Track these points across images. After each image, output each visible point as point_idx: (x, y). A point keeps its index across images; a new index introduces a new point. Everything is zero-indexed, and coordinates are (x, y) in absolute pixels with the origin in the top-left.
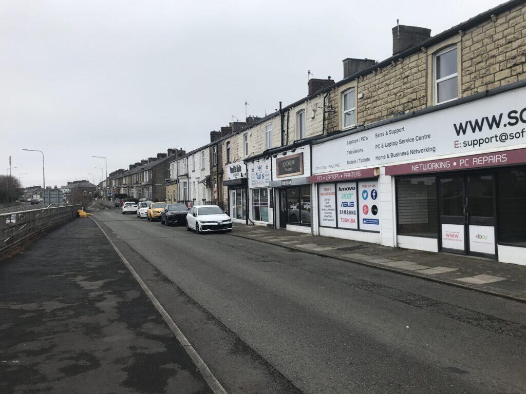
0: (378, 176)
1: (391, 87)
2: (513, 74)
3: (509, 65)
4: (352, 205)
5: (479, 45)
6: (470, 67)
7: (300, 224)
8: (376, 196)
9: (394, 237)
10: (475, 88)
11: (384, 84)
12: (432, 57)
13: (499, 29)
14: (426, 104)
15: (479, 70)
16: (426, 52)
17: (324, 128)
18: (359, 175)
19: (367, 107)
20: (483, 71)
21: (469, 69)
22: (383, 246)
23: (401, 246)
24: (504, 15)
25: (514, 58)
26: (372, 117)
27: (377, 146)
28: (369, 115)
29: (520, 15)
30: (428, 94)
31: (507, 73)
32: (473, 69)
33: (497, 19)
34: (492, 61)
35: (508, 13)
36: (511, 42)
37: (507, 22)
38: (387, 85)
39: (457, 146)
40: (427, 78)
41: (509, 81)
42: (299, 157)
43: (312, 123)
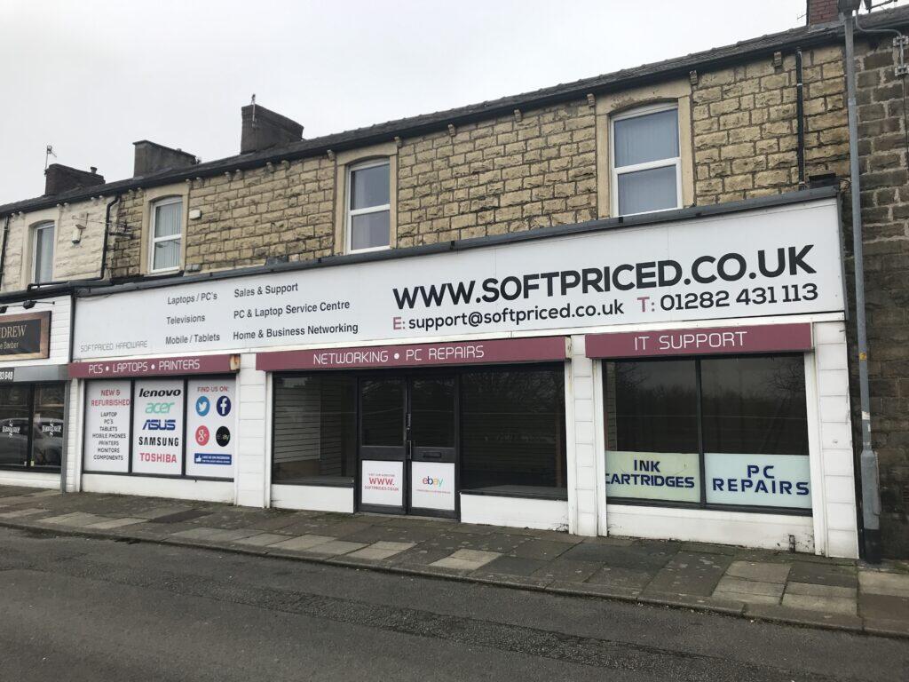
0: (238, 371)
1: (262, 208)
2: (480, 222)
3: (474, 208)
4: (170, 425)
5: (426, 168)
6: (411, 199)
7: (28, 469)
8: (228, 410)
9: (265, 489)
10: (419, 234)
11: (247, 200)
12: (345, 170)
13: (459, 149)
14: (332, 248)
15: (426, 208)
16: (335, 160)
17: (104, 265)
18: (196, 366)
19: (208, 237)
20: (432, 210)
21: (409, 202)
22: (240, 506)
23: (280, 505)
24: (466, 128)
25: (482, 198)
26: (219, 257)
27: (236, 314)
28: (211, 253)
29: (492, 135)
30: (336, 232)
31: (469, 219)
32: (416, 203)
33: (456, 134)
34: (447, 196)
35: (473, 127)
36: (477, 173)
37: (473, 141)
38: (256, 204)
39: (397, 326)
40: (335, 205)
41: (473, 233)
42: (39, 321)
43: (73, 252)
